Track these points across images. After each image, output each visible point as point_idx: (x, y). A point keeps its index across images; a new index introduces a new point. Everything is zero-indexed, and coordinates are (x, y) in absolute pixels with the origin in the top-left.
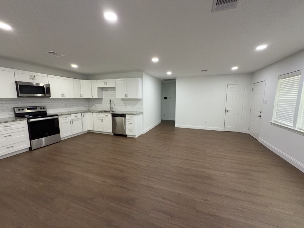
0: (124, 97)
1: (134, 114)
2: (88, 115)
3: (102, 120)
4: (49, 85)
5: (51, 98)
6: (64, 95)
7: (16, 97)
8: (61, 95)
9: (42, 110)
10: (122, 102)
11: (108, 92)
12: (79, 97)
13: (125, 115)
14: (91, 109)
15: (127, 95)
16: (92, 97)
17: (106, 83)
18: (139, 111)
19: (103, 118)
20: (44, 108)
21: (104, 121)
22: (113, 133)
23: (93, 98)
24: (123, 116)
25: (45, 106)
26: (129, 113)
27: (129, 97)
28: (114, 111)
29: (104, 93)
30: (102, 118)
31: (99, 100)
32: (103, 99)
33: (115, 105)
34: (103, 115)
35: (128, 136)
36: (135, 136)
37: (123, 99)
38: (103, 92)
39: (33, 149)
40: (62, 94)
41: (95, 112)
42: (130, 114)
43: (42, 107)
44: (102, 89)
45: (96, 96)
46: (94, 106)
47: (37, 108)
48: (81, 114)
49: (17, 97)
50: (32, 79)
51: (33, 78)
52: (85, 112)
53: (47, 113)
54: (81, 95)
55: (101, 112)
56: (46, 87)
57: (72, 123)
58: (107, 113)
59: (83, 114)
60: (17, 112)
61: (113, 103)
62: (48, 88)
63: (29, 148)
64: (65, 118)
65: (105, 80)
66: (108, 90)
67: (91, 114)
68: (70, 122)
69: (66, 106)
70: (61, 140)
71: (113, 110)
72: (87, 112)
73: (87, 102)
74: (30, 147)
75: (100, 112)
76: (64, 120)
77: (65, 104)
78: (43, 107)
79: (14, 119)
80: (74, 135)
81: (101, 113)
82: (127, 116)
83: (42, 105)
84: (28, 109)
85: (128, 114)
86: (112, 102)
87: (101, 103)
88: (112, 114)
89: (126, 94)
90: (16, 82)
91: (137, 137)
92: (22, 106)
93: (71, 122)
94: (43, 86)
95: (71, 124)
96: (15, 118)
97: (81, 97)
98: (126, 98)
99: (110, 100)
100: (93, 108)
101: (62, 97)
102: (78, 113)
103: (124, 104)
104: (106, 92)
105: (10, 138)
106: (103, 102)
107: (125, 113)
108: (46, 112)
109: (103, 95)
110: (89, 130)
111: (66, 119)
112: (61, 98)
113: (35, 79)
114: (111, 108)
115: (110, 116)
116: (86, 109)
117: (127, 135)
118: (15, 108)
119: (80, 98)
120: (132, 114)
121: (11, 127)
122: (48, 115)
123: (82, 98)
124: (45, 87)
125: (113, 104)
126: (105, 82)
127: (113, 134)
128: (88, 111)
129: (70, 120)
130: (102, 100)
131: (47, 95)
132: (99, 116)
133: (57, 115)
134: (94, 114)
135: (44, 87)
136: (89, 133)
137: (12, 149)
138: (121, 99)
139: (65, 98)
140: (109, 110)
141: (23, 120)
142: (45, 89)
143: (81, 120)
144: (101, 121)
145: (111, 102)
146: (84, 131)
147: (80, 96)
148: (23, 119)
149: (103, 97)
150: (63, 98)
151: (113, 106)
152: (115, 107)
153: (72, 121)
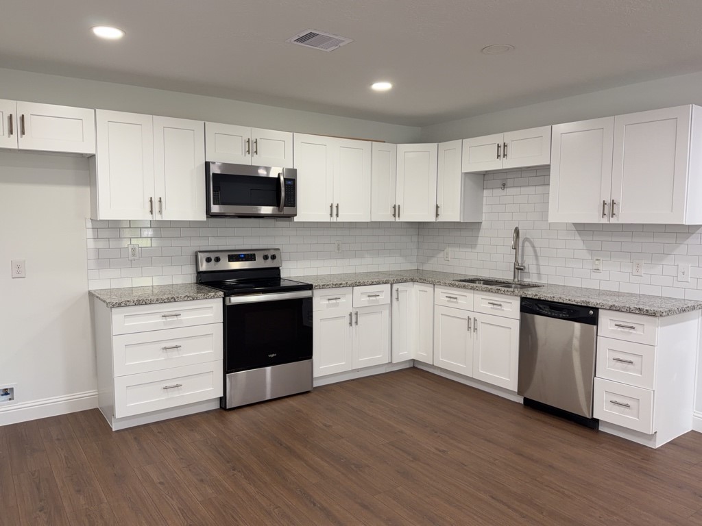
0: (595, 218)
1: (654, 315)
2: (413, 294)
3: (472, 325)
4: (296, 170)
5: (296, 219)
6: (337, 207)
7: (203, 217)
8: (329, 208)
9: (269, 264)
10: (577, 242)
11: (509, 191)
12: (386, 216)
13: (596, 310)
14: (427, 267)
15: (609, 207)
16: (437, 215)
17: (502, 151)
18: (679, 295)
19: (477, 316)
20: (274, 257)
21: (480, 326)
22: (520, 392)
23: (440, 219)
24: (586, 315)
25: (278, 249)
26: (619, 303)
27: (625, 216)
28: (529, 286)
29: (491, 197)
30: (472, 316)
31: (465, 230)
32: (484, 225)
33: (536, 256)
34: (476, 302)
35: (601, 428)
36: (652, 437)
37: (581, 228)
38: (486, 192)
39: (228, 408)
40: (331, 207)
41: (445, 284)
42: (629, 311)
43: (270, 254)
44: (483, 179)
45: (452, 213)
46: (441, 255)
47: (254, 255)
48: (389, 285)
49: (205, 215)
50: (249, 151)
51: (252, 147)
52: (406, 281)
53: (283, 275)
54: (394, 207)
55: (470, 282)
56: (285, 179)
57: (356, 323)
58: (497, 292)
59: (395, 286)
60: (204, 267)
61: (527, 244)
62: (291, 184)
63: (221, 398)
64: (334, 301)
65: (499, 138)
66: (509, 182)
67: (429, 289)
68: (347, 320)
69: (341, 253)
70: (316, 384)
71: (527, 280)
72: (413, 281)
73: (415, 239)
74: (222, 395)
75: (465, 287)
76: (328, 306)
77: (339, 245)
78: (272, 253)
79: (192, 291)
80: (358, 370)
81: (472, 288)
82: (604, 319)
83: (269, 248)
84: (233, 258)
85: (611, 308)
86: (526, 239)
87: (473, 245)
88: (523, 299)
89: (608, 201)
90: (207, 165)
91: (658, 444)
92: (216, 248)
93: (354, 319)
94: (277, 176)
95: (351, 324)
96: (195, 287)
97: (394, 215)
98: (605, 221)
99: (517, 231)
100: (436, 264)
101: (331, 215)
102: (378, 283)
103: (591, 251)
104: (499, 192)
105: (174, 354)
106: (480, 240)
107: (593, 302)
108: (277, 270)
109: (485, 209)
110: (414, 361)
111: (337, 305)
112: (327, 219)
113: (256, 152)
114: (519, 269)
115: (512, 307)
116: (408, 267)
117: (597, 421)
118: (199, 254)
119: (392, 219)
120: (640, 312)
121: (179, 318)
122: (283, 284)
123: (397, 220)
124: (282, 179)
125: (528, 250)
126: (499, 147)
127: (520, 400)
128: (417, 277)
129: (350, 310)
130: (479, 229)
131: (287, 210)
132: (461, 301)
133: (309, 287)
134: (441, 293)
135: (279, 179)
136: (415, 370)
137: (175, 394)
138: (575, 224)
139: (340, 219)
140: (509, 277)
141: (213, 297)
142: (283, 189)
143: (386, 312)
144: (469, 328)
145: (521, 240)
146: (394, 362)
147: (391, 211)
148: (212, 294)
149: (484, 218)
150: (334, 219)
151: (529, 262)
152: (538, 265)
153: (356, 314)
